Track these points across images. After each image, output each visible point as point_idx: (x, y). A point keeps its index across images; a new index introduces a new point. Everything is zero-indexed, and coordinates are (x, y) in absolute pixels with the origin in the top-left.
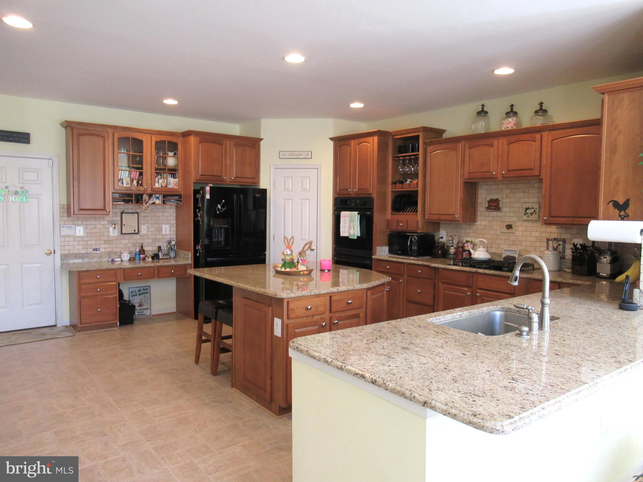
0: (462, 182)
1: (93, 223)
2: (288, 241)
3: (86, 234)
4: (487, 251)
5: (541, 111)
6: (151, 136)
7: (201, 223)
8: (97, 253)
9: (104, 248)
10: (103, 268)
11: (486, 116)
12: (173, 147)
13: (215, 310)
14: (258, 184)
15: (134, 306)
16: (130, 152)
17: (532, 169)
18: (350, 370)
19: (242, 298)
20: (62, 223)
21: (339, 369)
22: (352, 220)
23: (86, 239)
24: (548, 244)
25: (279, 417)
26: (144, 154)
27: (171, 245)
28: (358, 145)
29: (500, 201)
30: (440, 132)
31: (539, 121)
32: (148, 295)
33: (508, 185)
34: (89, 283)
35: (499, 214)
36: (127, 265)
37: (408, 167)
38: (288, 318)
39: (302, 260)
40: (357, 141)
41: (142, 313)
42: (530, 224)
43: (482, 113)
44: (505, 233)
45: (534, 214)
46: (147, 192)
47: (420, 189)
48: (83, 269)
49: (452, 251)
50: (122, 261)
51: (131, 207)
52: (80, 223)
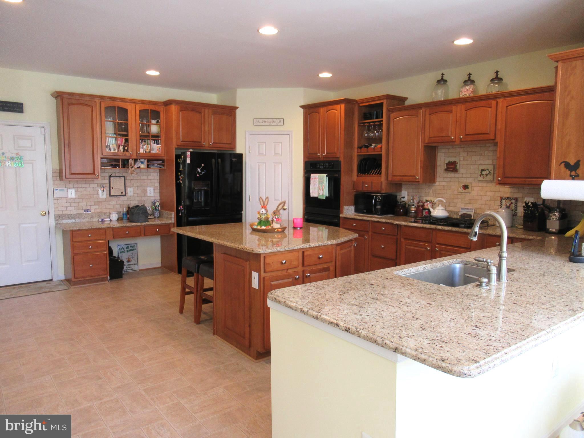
0: (423, 146)
1: (84, 186)
2: (263, 201)
3: (77, 196)
4: (445, 210)
5: (497, 79)
6: (135, 105)
7: (182, 186)
8: (88, 214)
9: (94, 209)
10: (94, 228)
11: (446, 84)
12: (156, 115)
13: (197, 265)
14: (234, 149)
15: (123, 262)
16: (116, 120)
17: (488, 134)
18: (325, 319)
19: (221, 253)
20: (56, 186)
21: (314, 318)
22: (321, 182)
23: (78, 201)
24: (502, 202)
25: (257, 361)
26: (129, 122)
27: (155, 206)
28: (327, 112)
29: (457, 163)
30: (403, 100)
31: (495, 89)
32: (135, 252)
33: (465, 148)
34: (81, 241)
35: (457, 175)
36: (115, 224)
37: (373, 133)
38: (265, 272)
39: (276, 218)
40: (325, 108)
41: (131, 268)
42: (485, 184)
43: (442, 81)
44: (462, 192)
45: (488, 175)
46: (133, 157)
47: (384, 153)
48: (76, 229)
49: (413, 210)
50: (111, 220)
51: (118, 171)
52: (71, 186)
